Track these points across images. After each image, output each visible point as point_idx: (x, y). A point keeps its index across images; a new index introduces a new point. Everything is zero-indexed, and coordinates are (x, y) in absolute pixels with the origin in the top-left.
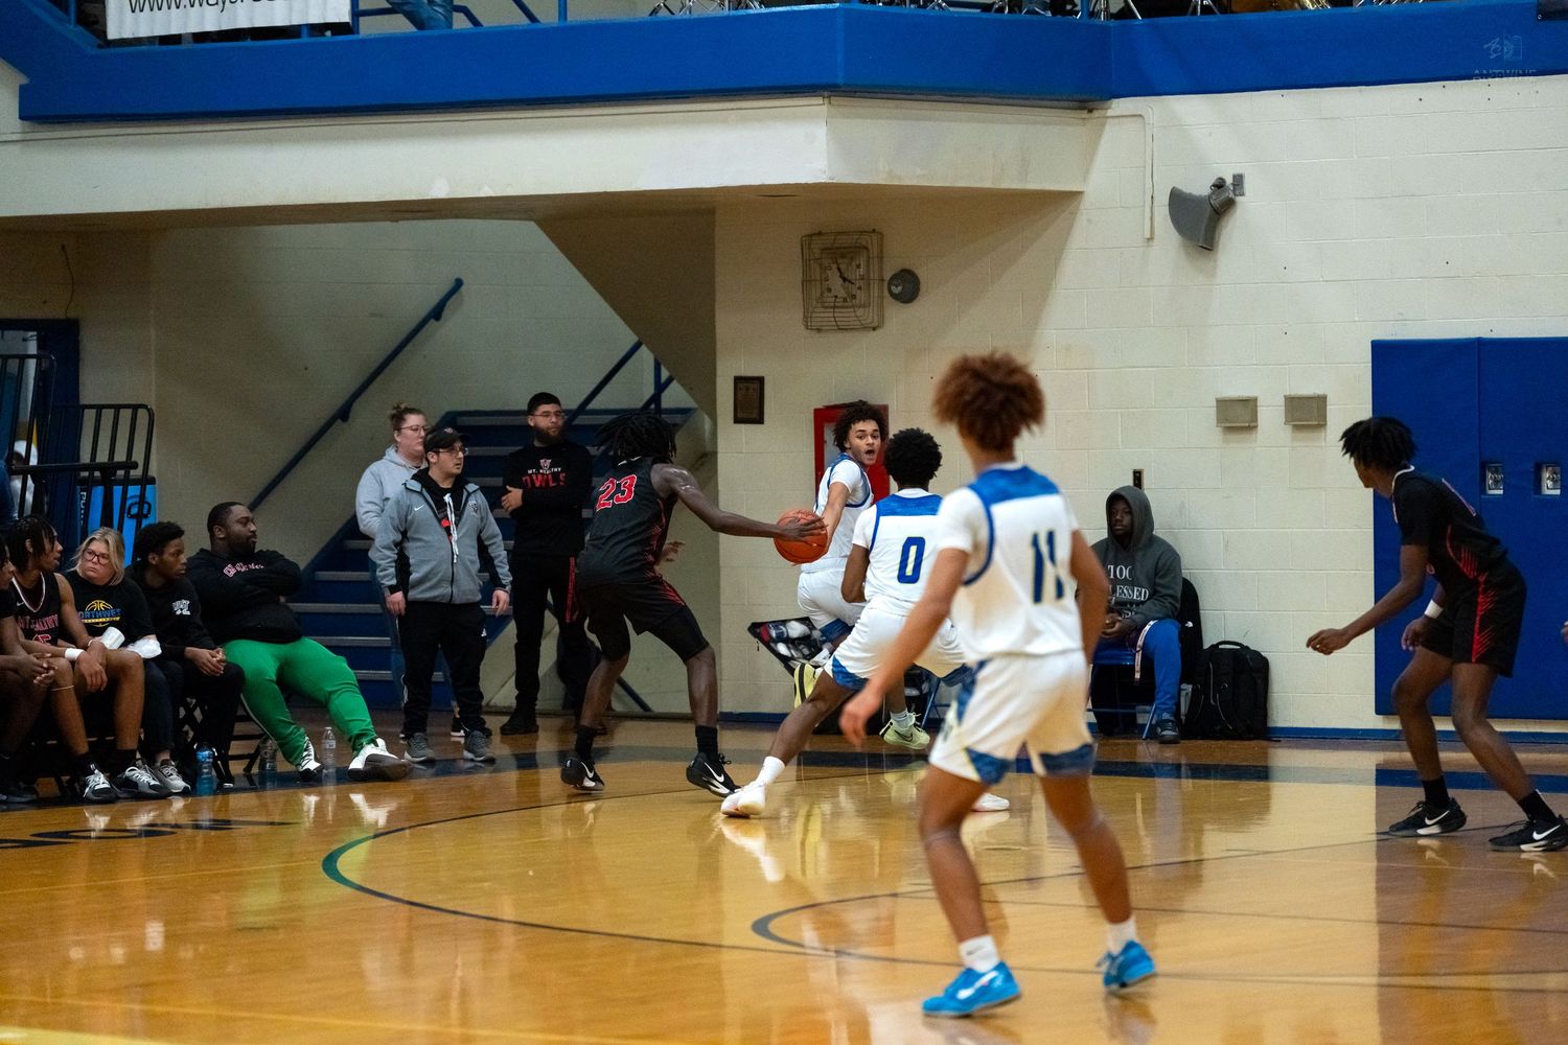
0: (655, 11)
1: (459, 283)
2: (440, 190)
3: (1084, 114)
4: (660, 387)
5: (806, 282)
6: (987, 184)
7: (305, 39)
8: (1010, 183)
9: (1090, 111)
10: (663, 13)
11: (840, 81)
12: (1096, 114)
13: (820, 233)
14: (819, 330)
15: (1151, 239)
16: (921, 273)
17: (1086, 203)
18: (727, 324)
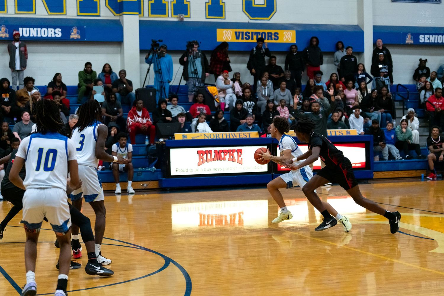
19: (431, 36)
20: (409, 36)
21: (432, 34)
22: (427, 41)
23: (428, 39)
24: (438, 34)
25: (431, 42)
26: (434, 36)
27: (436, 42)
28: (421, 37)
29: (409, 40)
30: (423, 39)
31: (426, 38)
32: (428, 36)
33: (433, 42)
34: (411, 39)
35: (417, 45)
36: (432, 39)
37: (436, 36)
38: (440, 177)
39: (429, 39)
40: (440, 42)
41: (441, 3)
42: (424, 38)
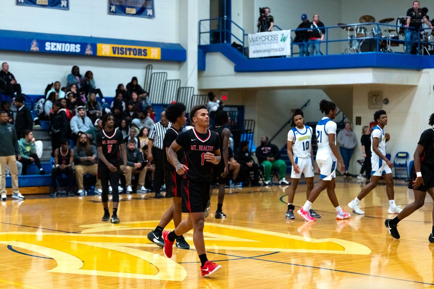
0: (343, 53)
1: (309, 101)
2: (305, 84)
3: (419, 72)
4: (344, 118)
5: (369, 101)
6: (400, 83)
7: (283, 58)
8: (405, 83)
9: (419, 71)
10: (344, 54)
11: (375, 65)
12: (421, 71)
13: (371, 92)
14: (371, 109)
15: (430, 93)
16: (389, 100)
17: (419, 88)
18: (355, 108)
19: (58, 44)
20: (35, 43)
21: (59, 42)
22: (53, 49)
23: (54, 46)
24: (66, 43)
25: (57, 50)
26: (61, 44)
27: (63, 50)
28: (47, 44)
29: (34, 47)
30: (49, 47)
31: (53, 46)
32: (55, 44)
33: (60, 50)
34: (37, 45)
35: (43, 53)
36: (59, 47)
37: (64, 44)
38: (64, 194)
39: (56, 47)
40: (67, 50)
41: (69, 9)
42: (51, 45)
